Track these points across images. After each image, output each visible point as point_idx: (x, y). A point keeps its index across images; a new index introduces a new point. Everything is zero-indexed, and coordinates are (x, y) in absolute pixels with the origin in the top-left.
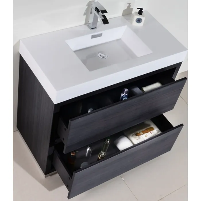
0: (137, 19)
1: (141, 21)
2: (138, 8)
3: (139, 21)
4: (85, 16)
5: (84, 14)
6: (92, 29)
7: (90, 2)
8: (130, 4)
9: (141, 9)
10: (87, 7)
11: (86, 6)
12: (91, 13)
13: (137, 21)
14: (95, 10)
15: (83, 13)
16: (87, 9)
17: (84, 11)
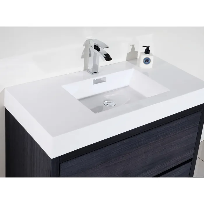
0: (144, 59)
1: (149, 61)
2: (143, 47)
3: (147, 61)
4: (83, 59)
5: (82, 57)
6: (93, 73)
7: (87, 41)
8: (133, 46)
9: (148, 47)
10: (84, 47)
11: (84, 45)
12: (90, 55)
13: (145, 61)
14: (95, 48)
15: (81, 55)
16: (85, 51)
17: (81, 53)
